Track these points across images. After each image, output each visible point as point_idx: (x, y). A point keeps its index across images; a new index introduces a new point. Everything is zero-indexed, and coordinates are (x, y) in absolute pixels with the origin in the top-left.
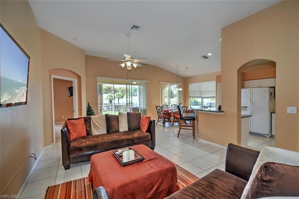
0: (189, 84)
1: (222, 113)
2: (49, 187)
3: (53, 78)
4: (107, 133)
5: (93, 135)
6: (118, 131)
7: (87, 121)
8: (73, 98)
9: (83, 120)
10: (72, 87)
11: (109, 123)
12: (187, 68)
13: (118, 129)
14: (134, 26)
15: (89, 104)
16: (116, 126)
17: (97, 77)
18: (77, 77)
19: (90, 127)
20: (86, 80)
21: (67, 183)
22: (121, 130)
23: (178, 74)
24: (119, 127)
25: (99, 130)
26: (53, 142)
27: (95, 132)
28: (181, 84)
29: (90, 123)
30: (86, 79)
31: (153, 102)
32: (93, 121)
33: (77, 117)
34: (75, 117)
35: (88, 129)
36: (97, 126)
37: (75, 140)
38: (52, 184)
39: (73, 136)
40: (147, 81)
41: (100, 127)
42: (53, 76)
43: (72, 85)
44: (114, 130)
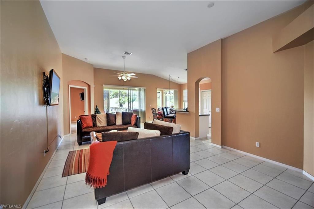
0: (184, 90)
1: (188, 113)
2: (70, 151)
3: (71, 87)
4: (107, 126)
5: (98, 126)
6: (115, 124)
7: (94, 117)
8: (84, 102)
9: (91, 116)
10: (83, 93)
11: (108, 119)
12: (179, 77)
13: (115, 123)
14: (126, 53)
15: (96, 106)
16: (114, 121)
17: (104, 85)
18: (87, 85)
19: (96, 121)
20: (94, 88)
21: (80, 150)
22: (117, 124)
23: (170, 80)
24: (115, 122)
25: (102, 123)
26: (70, 133)
27: (98, 124)
28: (177, 90)
29: (96, 119)
30: (94, 86)
31: (151, 106)
32: (97, 117)
33: (87, 114)
34: (85, 115)
35: (94, 122)
36: (100, 121)
37: (85, 128)
38: (72, 150)
39: (85, 125)
40: (145, 88)
41: (102, 121)
42: (70, 86)
43: (84, 91)
44: (112, 123)
